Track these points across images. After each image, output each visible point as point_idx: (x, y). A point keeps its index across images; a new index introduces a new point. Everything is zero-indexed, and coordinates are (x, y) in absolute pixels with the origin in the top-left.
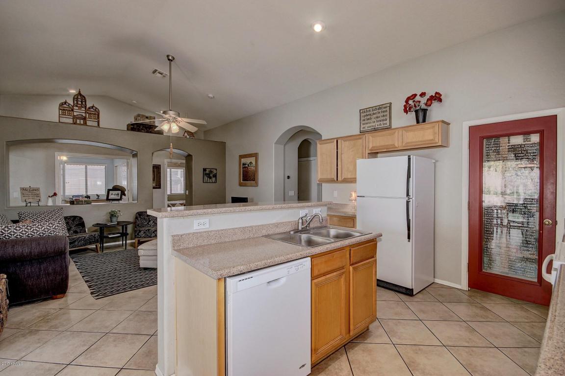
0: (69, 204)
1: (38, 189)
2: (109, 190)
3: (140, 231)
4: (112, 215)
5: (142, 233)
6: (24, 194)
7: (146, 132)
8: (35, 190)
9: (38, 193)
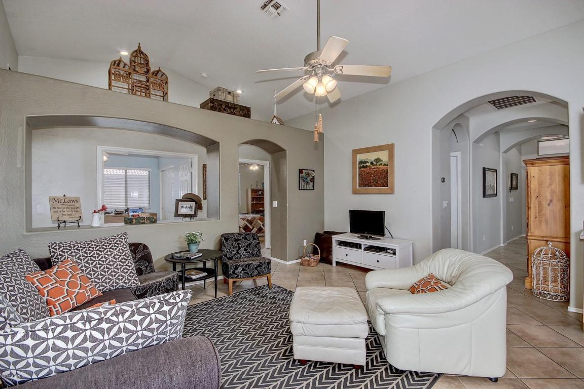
0: (123, 224)
1: (76, 200)
2: (178, 201)
3: (236, 268)
4: (191, 240)
5: (240, 269)
6: (54, 208)
7: (230, 114)
8: (73, 201)
9: (77, 205)
